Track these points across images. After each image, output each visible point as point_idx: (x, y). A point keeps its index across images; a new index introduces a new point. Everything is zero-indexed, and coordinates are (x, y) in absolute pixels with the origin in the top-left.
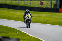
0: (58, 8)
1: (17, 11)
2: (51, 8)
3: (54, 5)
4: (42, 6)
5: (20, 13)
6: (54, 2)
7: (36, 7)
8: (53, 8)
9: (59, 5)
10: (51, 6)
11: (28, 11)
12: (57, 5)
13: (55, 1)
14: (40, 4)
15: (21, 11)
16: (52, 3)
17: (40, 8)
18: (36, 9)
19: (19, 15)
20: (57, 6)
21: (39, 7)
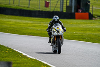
0: (73, 11)
1: (7, 16)
2: (62, 12)
3: (67, 7)
4: (48, 9)
5: (12, 20)
6: (67, 3)
7: (38, 10)
8: (65, 11)
9: (75, 6)
10: (63, 8)
11: (58, 20)
15: (13, 16)
17: (45, 12)
18: (37, 14)
19: (10, 23)
20: (72, 9)
21: (42, 11)
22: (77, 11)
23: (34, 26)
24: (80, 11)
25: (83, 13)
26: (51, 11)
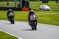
0: (21, 7)
3: (18, 5)
4: (8, 6)
8: (17, 7)
12: (20, 5)
13: (19, 2)
14: (6, 4)
16: (16, 4)
18: (3, 9)
21: (5, 7)
22: (23, 7)
23: (2, 15)
24: (25, 7)
25: (26, 8)
26: (10, 7)
